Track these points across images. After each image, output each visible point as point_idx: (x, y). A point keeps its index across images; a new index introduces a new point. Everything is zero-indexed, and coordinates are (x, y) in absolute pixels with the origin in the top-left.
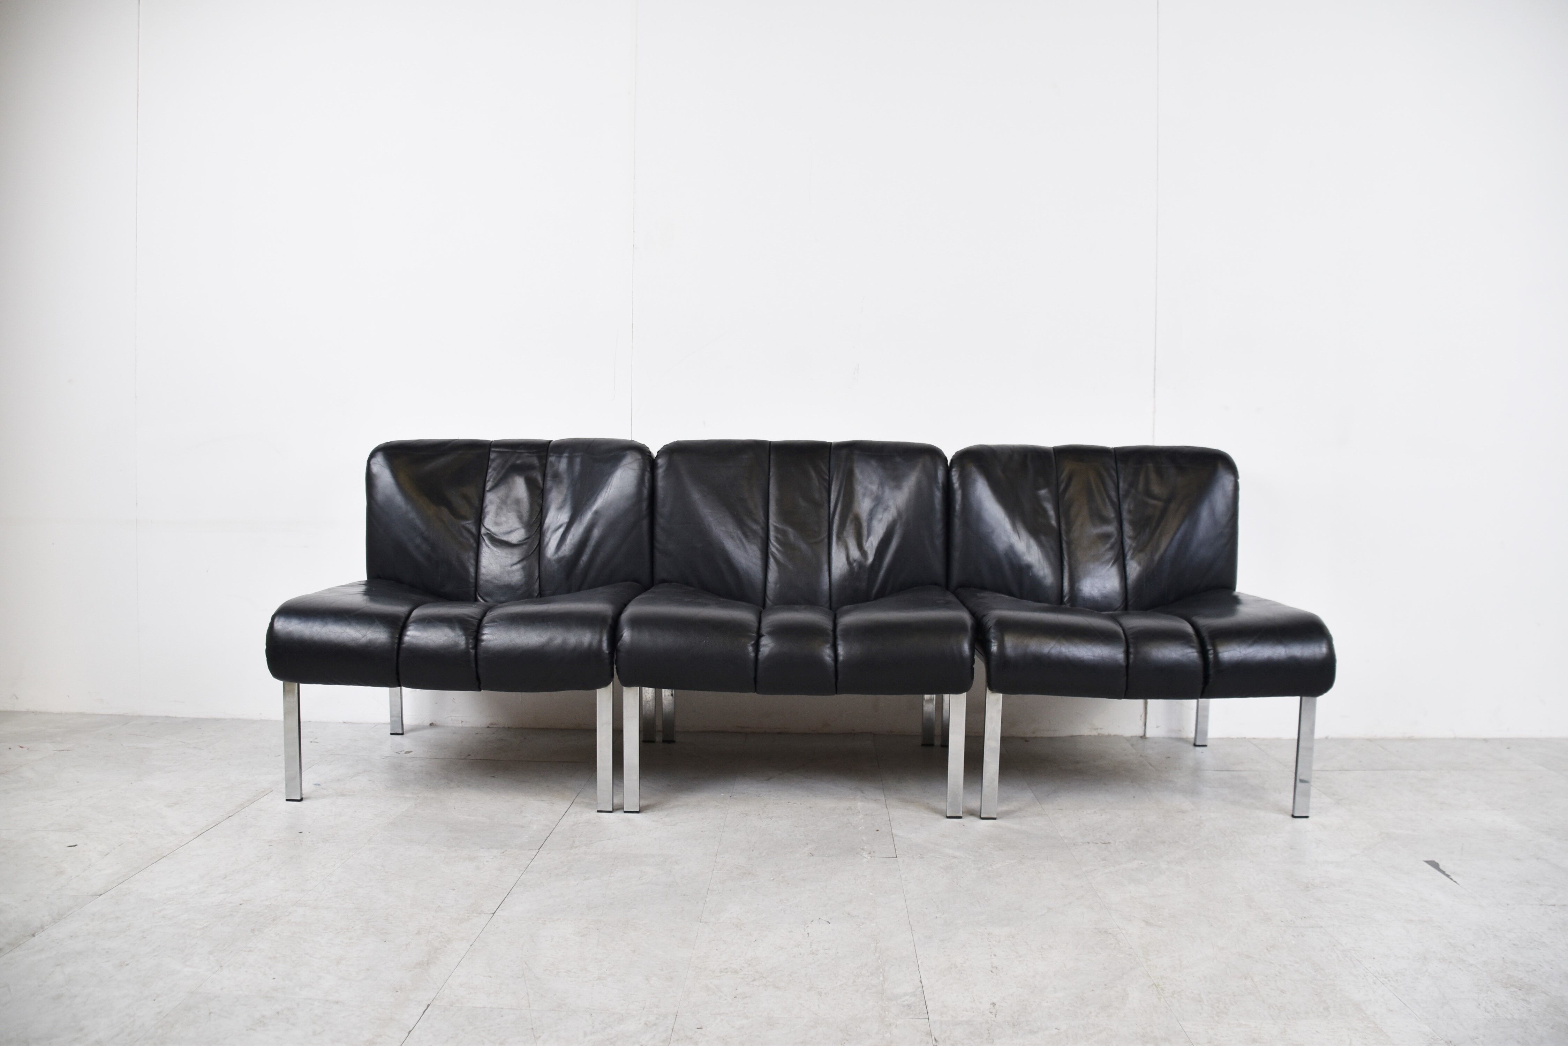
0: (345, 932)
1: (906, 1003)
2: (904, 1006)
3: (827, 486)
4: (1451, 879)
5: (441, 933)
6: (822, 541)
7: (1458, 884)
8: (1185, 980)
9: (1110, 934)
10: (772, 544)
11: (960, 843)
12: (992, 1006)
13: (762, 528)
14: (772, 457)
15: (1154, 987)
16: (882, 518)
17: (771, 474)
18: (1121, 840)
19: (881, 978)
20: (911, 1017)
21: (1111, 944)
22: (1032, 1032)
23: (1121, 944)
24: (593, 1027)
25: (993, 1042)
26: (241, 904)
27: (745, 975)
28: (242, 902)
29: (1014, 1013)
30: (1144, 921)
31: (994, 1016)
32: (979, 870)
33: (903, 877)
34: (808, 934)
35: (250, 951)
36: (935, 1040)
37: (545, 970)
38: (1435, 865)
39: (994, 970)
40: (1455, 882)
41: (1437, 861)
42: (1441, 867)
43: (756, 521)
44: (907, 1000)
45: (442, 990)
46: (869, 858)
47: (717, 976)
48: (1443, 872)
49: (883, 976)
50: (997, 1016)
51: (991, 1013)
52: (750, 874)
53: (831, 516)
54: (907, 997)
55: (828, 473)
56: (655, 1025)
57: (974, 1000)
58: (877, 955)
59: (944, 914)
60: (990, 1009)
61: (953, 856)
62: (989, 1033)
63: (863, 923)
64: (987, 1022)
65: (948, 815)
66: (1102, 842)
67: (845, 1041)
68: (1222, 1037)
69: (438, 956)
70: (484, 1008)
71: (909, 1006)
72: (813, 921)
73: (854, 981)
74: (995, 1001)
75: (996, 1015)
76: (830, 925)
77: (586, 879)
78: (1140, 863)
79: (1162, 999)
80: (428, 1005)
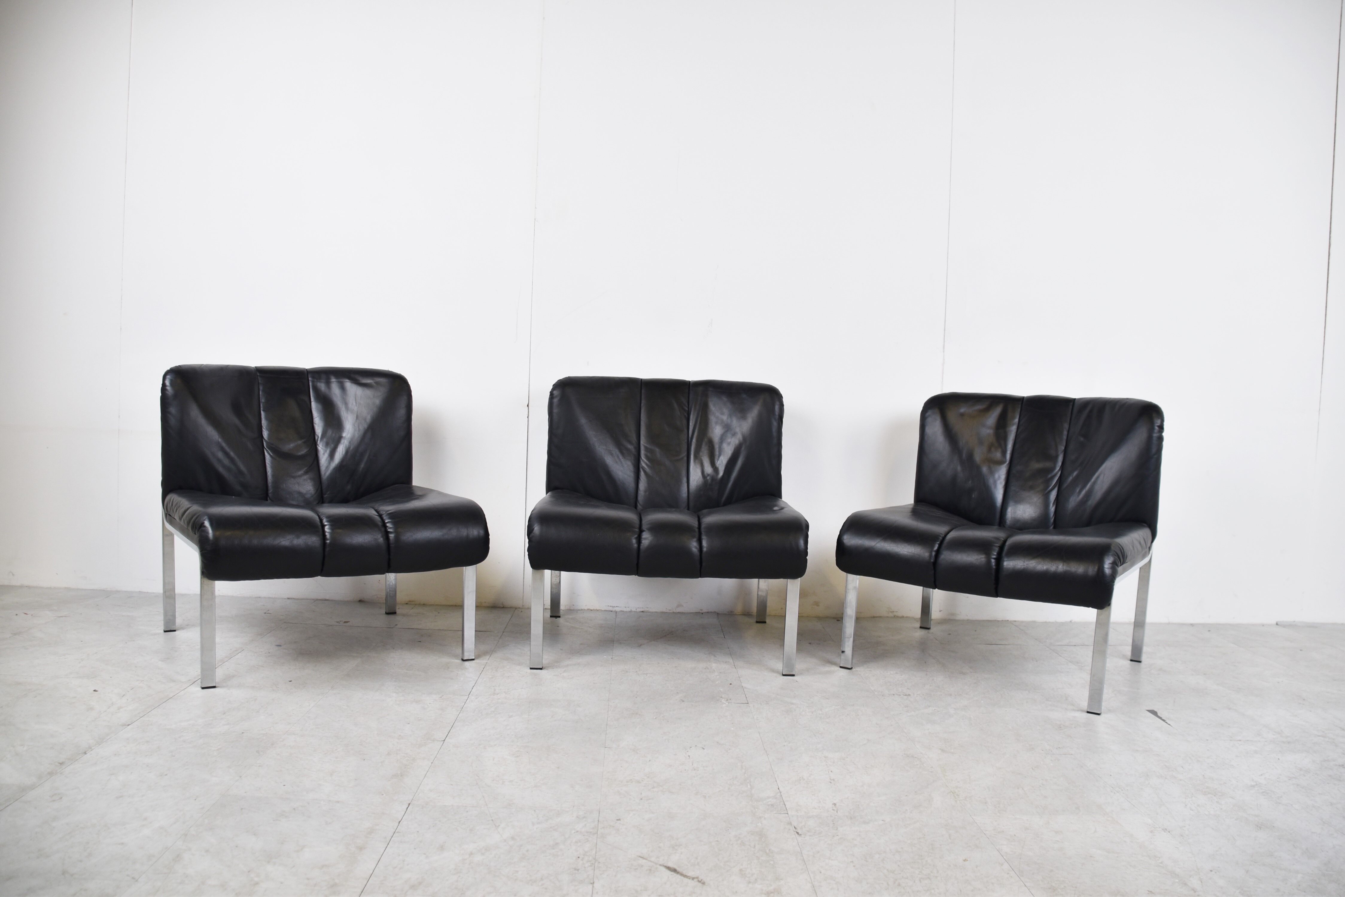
0: (331, 753)
1: (770, 803)
2: (769, 805)
3: (687, 416)
4: (1166, 723)
5: (406, 754)
6: (682, 458)
7: (1171, 726)
8: (974, 789)
9: (916, 757)
10: (643, 461)
11: (795, 694)
12: (833, 806)
13: (635, 448)
14: (643, 391)
15: (952, 793)
16: (731, 441)
17: (642, 405)
18: (918, 693)
19: (749, 786)
20: (775, 812)
21: (917, 765)
22: (865, 823)
23: (924, 765)
24: (538, 819)
25: (837, 829)
26: (243, 733)
27: (646, 784)
29: (850, 810)
30: (940, 749)
31: (835, 812)
32: (813, 713)
33: (755, 717)
34: (689, 756)
35: (260, 766)
36: (795, 827)
37: (493, 780)
38: (1154, 713)
39: (832, 782)
40: (1169, 724)
41: (1155, 710)
42: (1159, 714)
43: (630, 442)
44: (770, 801)
45: (417, 794)
46: (727, 703)
47: (625, 785)
48: (1160, 718)
49: (750, 785)
50: (838, 812)
51: (834, 810)
52: (637, 714)
53: (690, 439)
54: (770, 799)
55: (687, 405)
56: (584, 817)
57: (820, 802)
58: (744, 771)
59: (789, 743)
60: (832, 807)
61: (791, 703)
62: (834, 824)
63: (730, 749)
64: (831, 816)
65: (784, 674)
66: (904, 694)
67: (729, 829)
68: (1004, 826)
69: (408, 770)
70: (452, 806)
71: (772, 805)
72: (691, 747)
73: (729, 789)
74: (835, 802)
76: (705, 750)
77: (511, 717)
78: (934, 709)
79: (958, 802)
80: (409, 804)
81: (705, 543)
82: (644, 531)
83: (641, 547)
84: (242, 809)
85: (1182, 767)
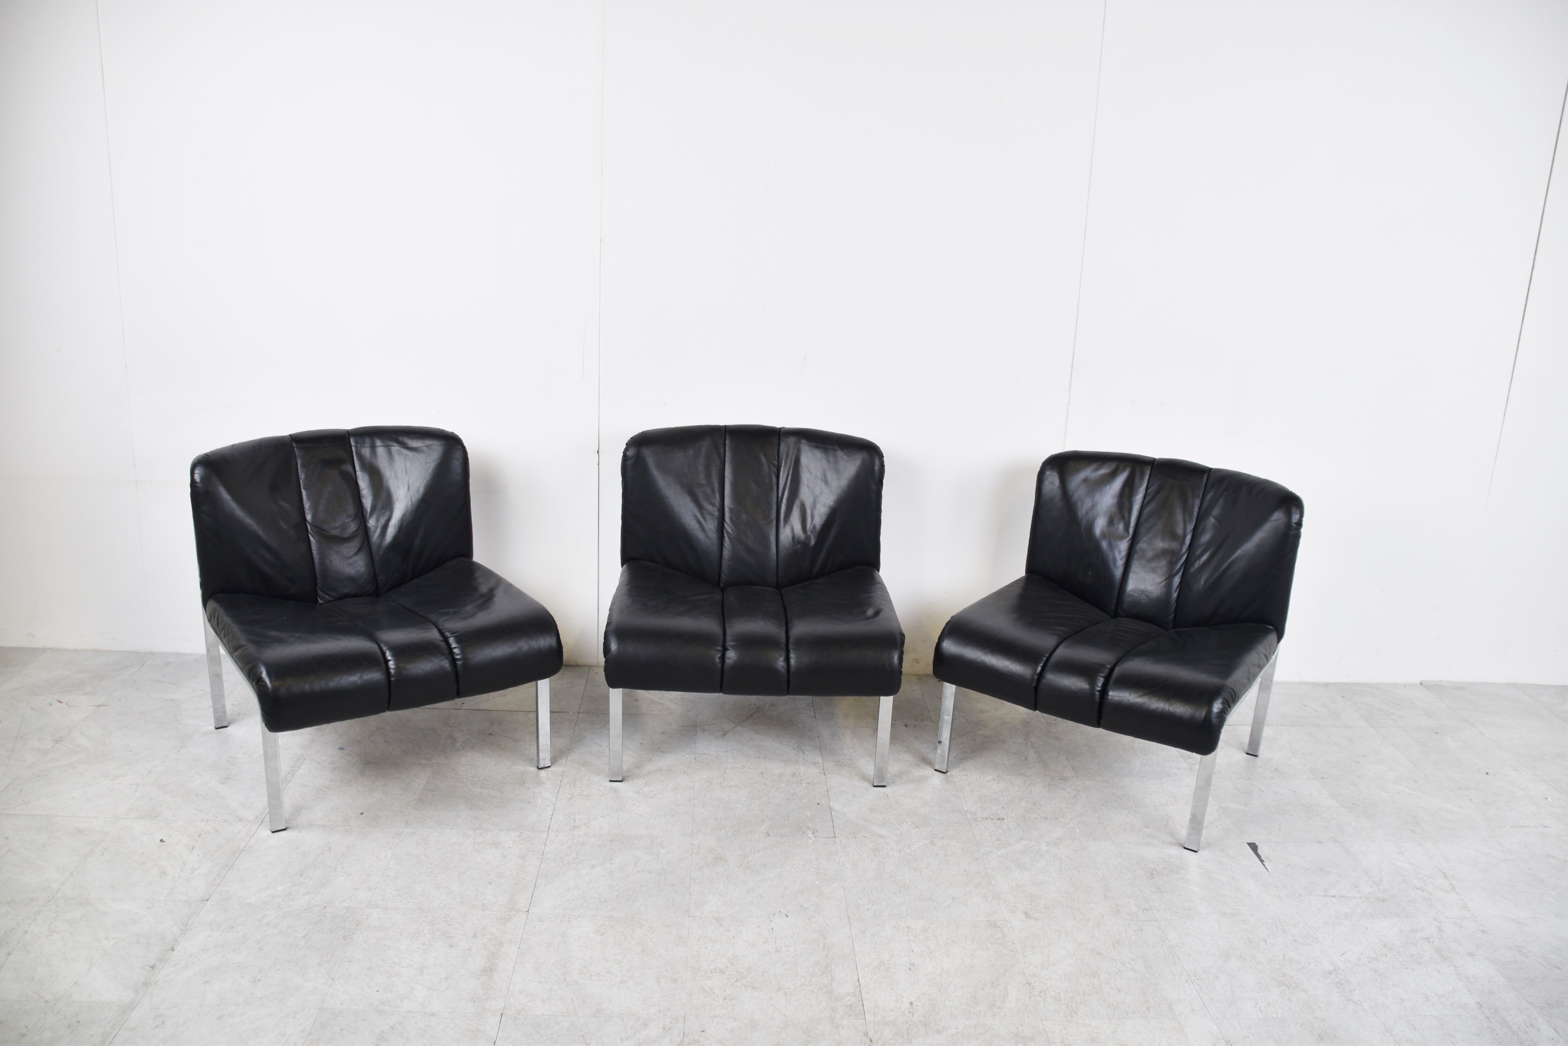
0: (417, 937)
1: (849, 1003)
2: (847, 1006)
3: (776, 472)
4: (1264, 865)
5: (492, 935)
6: (772, 521)
7: (1268, 871)
8: (1050, 978)
9: (998, 927)
10: (727, 523)
11: (884, 819)
12: (910, 1005)
13: (719, 510)
14: (727, 442)
15: (1027, 985)
17: (726, 458)
18: (1012, 816)
19: (830, 978)
20: (852, 1017)
21: (999, 939)
22: (939, 1032)
23: (1006, 939)
25: (911, 1042)
26: (325, 907)
27: (730, 975)
28: (325, 905)
29: (926, 1012)
30: (1025, 913)
31: (911, 1016)
32: (900, 852)
33: (841, 861)
34: (772, 929)
35: (350, 961)
36: (871, 1040)
37: (580, 974)
38: (1254, 847)
39: (912, 968)
40: (1266, 868)
41: (1256, 843)
42: (1258, 850)
43: (713, 504)
44: (849, 1000)
45: (508, 998)
46: (813, 838)
47: (709, 977)
48: (1259, 855)
49: (831, 974)
51: (909, 1012)
52: (721, 859)
53: (779, 499)
54: (849, 998)
55: (777, 460)
56: (670, 1029)
57: (898, 1000)
58: (826, 952)
59: (873, 905)
60: (909, 1008)
61: (879, 835)
62: (908, 1033)
63: (813, 917)
64: (907, 1022)
65: (875, 785)
66: (998, 818)
67: (807, 1043)
68: (1072, 1036)
69: (496, 961)
70: (543, 1015)
71: (851, 1006)
72: (775, 915)
73: (810, 981)
74: (912, 1000)
75: (913, 1014)
76: (788, 919)
77: (593, 867)
78: (1026, 844)
79: (1032, 998)
80: (502, 1015)
81: (793, 662)
82: (728, 650)
83: (725, 668)
84: (342, 1030)
85: (1265, 941)
